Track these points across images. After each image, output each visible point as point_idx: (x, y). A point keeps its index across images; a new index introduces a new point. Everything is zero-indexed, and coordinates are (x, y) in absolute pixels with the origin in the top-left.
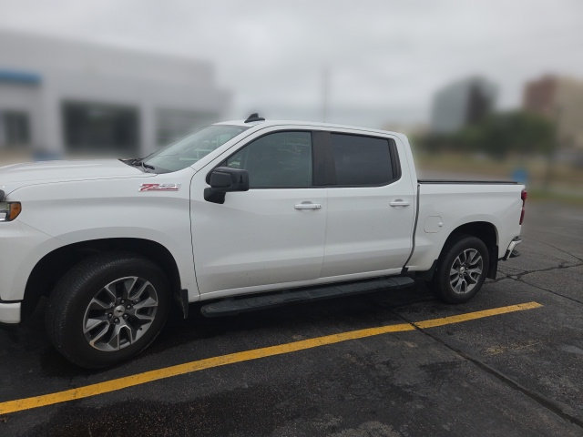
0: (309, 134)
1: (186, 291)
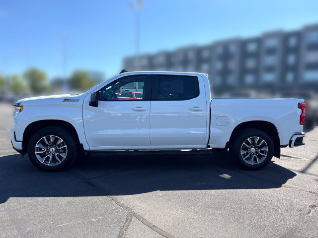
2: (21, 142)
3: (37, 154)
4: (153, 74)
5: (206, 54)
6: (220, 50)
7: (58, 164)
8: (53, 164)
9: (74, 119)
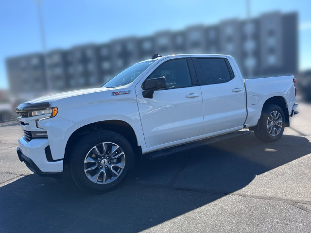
0: (185, 60)
1: (140, 146)
2: (62, 161)
3: (87, 172)
4: (192, 57)
5: (104, 52)
6: (118, 48)
7: (116, 178)
8: (109, 181)
9: (128, 116)
